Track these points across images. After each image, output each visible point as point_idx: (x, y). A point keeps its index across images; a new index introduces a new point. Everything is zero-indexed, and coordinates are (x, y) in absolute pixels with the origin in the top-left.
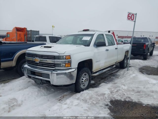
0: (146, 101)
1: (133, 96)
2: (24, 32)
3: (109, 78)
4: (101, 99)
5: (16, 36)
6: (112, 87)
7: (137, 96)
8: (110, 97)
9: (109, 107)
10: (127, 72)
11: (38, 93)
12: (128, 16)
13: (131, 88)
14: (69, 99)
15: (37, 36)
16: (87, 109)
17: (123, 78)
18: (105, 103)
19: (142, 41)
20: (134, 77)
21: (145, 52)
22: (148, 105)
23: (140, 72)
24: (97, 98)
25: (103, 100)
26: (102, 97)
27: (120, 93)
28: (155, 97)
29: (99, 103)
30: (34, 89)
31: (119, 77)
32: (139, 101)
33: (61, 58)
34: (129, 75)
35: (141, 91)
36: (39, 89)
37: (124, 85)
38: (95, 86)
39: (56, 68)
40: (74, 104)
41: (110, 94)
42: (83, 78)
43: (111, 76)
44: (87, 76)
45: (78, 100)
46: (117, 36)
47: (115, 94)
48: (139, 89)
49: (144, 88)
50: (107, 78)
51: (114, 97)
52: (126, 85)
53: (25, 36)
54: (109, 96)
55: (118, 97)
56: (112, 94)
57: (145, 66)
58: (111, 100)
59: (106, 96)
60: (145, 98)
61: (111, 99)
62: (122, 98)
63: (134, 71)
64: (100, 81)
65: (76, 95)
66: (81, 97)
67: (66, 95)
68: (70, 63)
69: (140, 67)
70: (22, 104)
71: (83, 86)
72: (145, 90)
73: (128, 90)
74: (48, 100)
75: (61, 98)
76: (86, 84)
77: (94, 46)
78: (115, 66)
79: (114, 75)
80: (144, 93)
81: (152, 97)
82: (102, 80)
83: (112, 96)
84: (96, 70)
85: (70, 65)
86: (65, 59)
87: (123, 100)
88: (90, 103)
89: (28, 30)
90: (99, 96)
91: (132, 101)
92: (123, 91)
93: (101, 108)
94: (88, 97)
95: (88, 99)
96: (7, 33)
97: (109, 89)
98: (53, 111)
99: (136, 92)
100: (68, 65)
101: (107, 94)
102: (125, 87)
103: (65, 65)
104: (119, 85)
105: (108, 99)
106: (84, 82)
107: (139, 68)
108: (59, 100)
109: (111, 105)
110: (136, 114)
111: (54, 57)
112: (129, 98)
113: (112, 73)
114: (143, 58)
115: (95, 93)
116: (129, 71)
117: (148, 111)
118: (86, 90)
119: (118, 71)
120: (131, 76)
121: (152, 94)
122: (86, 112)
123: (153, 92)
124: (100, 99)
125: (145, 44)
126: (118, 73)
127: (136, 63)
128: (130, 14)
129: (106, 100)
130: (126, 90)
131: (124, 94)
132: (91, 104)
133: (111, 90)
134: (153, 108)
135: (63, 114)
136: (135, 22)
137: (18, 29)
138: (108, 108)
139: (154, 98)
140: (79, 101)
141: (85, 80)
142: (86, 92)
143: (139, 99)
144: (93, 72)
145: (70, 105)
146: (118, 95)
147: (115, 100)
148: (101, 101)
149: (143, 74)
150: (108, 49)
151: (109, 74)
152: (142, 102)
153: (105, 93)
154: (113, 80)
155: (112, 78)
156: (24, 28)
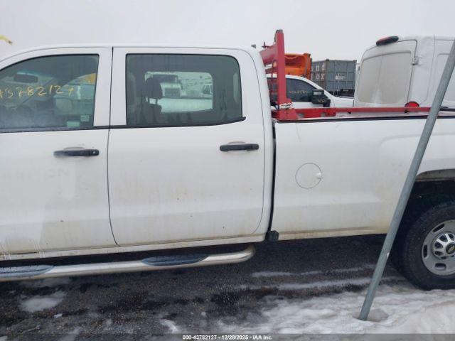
156: (305, 54)
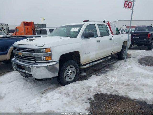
0: (134, 95)
1: (121, 89)
2: (32, 26)
3: (103, 70)
4: (86, 92)
5: (24, 30)
6: (101, 80)
7: (125, 90)
8: (96, 91)
9: (91, 101)
10: (123, 63)
11: (24, 86)
12: (125, 4)
13: (121, 81)
14: (52, 92)
15: (39, 29)
16: (67, 103)
17: (118, 70)
18: (88, 97)
19: (147, 30)
20: (128, 69)
21: (149, 42)
22: (135, 99)
23: (139, 63)
24: (81, 92)
25: (87, 93)
26: (87, 90)
27: (108, 86)
28: (145, 91)
29: (81, 96)
30: (21, 81)
31: (113, 69)
32: (126, 94)
33: (41, 51)
34: (124, 67)
35: (131, 84)
36: (26, 82)
37: (115, 78)
38: (86, 78)
39: (37, 61)
40: (54, 98)
41: (96, 87)
42: (68, 71)
43: (106, 68)
44: (74, 69)
45: (60, 93)
46: (126, 26)
47: (102, 87)
48: (129, 82)
49: (135, 81)
50: (100, 70)
51: (100, 90)
52: (117, 78)
53: (33, 29)
54: (95, 89)
55: (104, 90)
56: (99, 87)
57: (147, 57)
58: (97, 94)
59: (92, 89)
60: (134, 92)
61: (97, 92)
62: (108, 91)
63: (131, 62)
64: (93, 73)
65: (59, 89)
66: (64, 90)
67: (51, 88)
68: (51, 56)
69: (142, 57)
70: (4, 97)
71: (70, 79)
72: (135, 83)
73: (118, 83)
74: (32, 93)
75: (45, 91)
76: (73, 76)
77: (82, 37)
78: (110, 57)
79: (109, 67)
80: (133, 87)
81: (141, 91)
82: (95, 72)
83: (98, 89)
84: (85, 62)
85: (51, 58)
86: (45, 52)
87: (109, 93)
88: (72, 96)
89: (35, 24)
90: (84, 89)
91: (118, 95)
92: (112, 84)
93: (82, 102)
94: (71, 91)
95: (71, 92)
96: (16, 28)
97: (97, 81)
98: (31, 105)
99: (126, 86)
100: (49, 58)
101: (93, 87)
102: (116, 79)
103: (45, 58)
104: (109, 77)
105: (93, 92)
106: (69, 75)
107: (139, 59)
108: (42, 93)
109: (94, 100)
110: (117, 109)
111: (34, 51)
112: (117, 91)
113: (108, 65)
114: (147, 48)
115: (80, 86)
116: (125, 63)
117: (132, 107)
118: (71, 83)
119: (115, 62)
120: (126, 68)
121: (141, 87)
122: (65, 106)
123: (143, 85)
124: (84, 92)
125: (149, 33)
126: (115, 65)
127: (137, 53)
128: (127, 2)
129: (90, 94)
130: (115, 82)
131: (112, 88)
132: (72, 98)
133: (99, 83)
134: (140, 104)
135: (39, 108)
136: (133, 9)
137: (26, 24)
138: (90, 103)
139: (143, 92)
140: (60, 95)
141: (71, 73)
142: (71, 86)
143: (126, 93)
144: (82, 64)
145: (51, 99)
146: (106, 88)
147: (101, 94)
148: (84, 94)
149: (142, 65)
150: (99, 40)
151: (105, 65)
152: (128, 97)
153: (91, 86)
154: (106, 72)
155: (106, 70)
156: (31, 22)
